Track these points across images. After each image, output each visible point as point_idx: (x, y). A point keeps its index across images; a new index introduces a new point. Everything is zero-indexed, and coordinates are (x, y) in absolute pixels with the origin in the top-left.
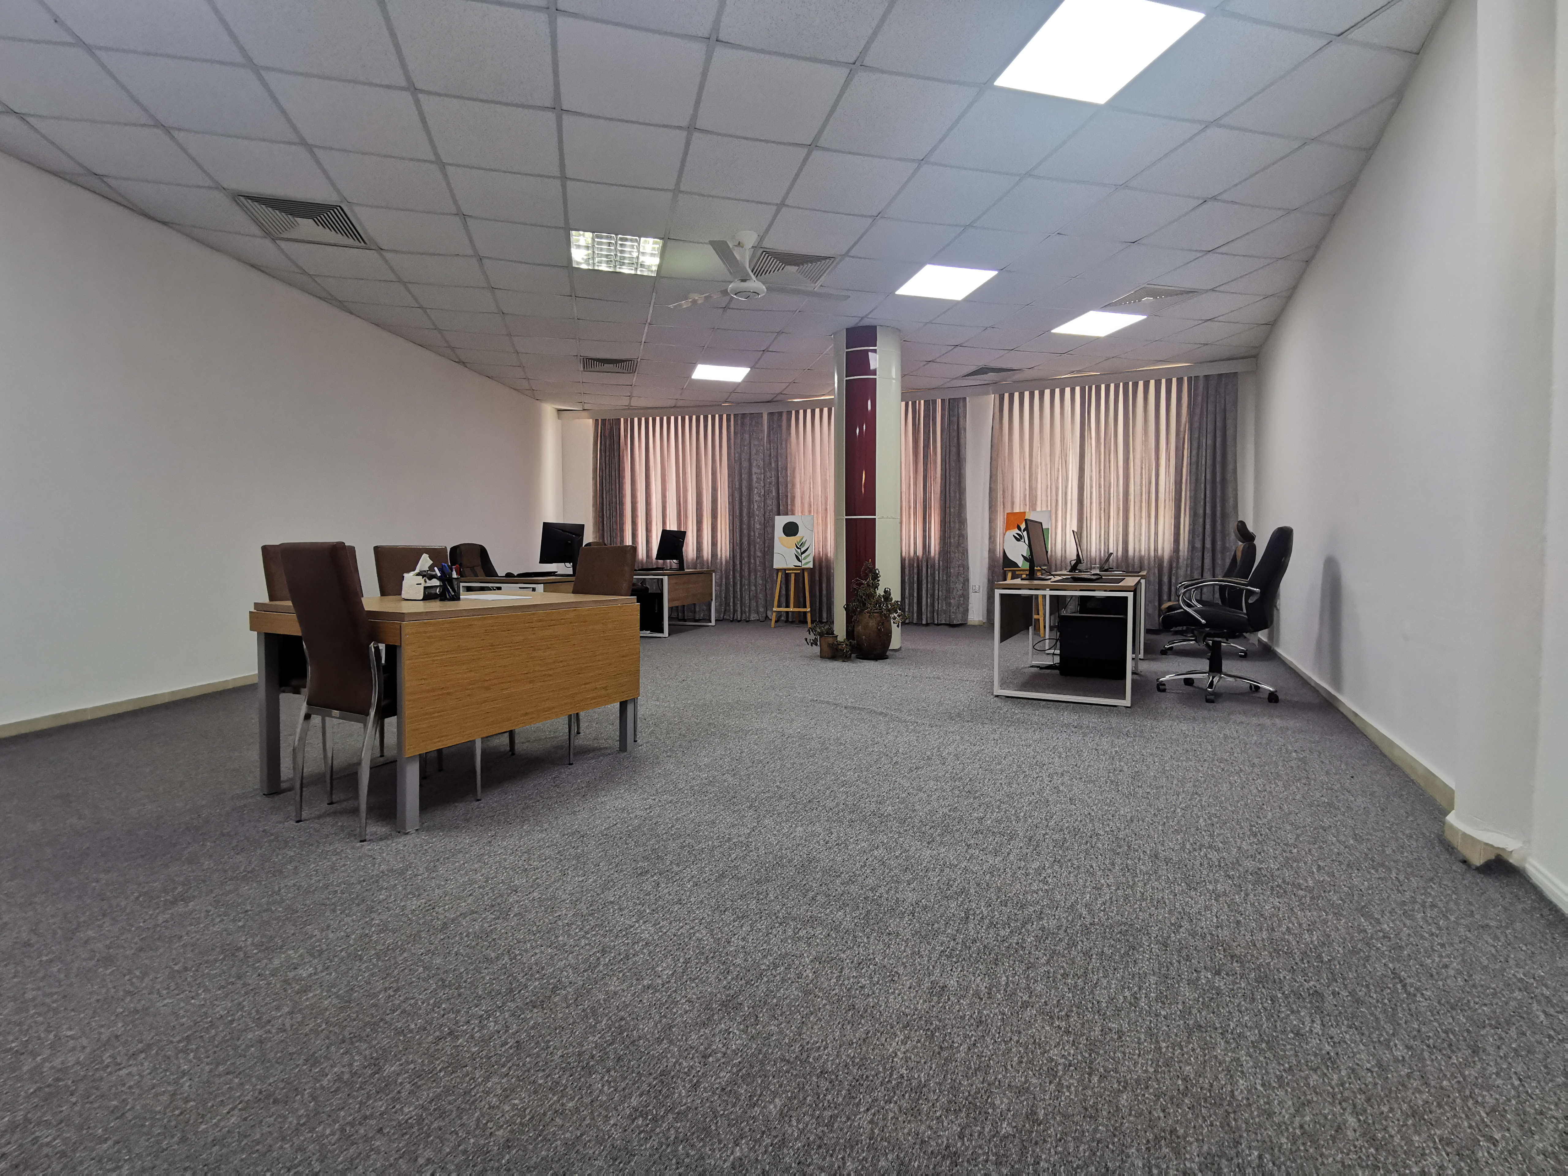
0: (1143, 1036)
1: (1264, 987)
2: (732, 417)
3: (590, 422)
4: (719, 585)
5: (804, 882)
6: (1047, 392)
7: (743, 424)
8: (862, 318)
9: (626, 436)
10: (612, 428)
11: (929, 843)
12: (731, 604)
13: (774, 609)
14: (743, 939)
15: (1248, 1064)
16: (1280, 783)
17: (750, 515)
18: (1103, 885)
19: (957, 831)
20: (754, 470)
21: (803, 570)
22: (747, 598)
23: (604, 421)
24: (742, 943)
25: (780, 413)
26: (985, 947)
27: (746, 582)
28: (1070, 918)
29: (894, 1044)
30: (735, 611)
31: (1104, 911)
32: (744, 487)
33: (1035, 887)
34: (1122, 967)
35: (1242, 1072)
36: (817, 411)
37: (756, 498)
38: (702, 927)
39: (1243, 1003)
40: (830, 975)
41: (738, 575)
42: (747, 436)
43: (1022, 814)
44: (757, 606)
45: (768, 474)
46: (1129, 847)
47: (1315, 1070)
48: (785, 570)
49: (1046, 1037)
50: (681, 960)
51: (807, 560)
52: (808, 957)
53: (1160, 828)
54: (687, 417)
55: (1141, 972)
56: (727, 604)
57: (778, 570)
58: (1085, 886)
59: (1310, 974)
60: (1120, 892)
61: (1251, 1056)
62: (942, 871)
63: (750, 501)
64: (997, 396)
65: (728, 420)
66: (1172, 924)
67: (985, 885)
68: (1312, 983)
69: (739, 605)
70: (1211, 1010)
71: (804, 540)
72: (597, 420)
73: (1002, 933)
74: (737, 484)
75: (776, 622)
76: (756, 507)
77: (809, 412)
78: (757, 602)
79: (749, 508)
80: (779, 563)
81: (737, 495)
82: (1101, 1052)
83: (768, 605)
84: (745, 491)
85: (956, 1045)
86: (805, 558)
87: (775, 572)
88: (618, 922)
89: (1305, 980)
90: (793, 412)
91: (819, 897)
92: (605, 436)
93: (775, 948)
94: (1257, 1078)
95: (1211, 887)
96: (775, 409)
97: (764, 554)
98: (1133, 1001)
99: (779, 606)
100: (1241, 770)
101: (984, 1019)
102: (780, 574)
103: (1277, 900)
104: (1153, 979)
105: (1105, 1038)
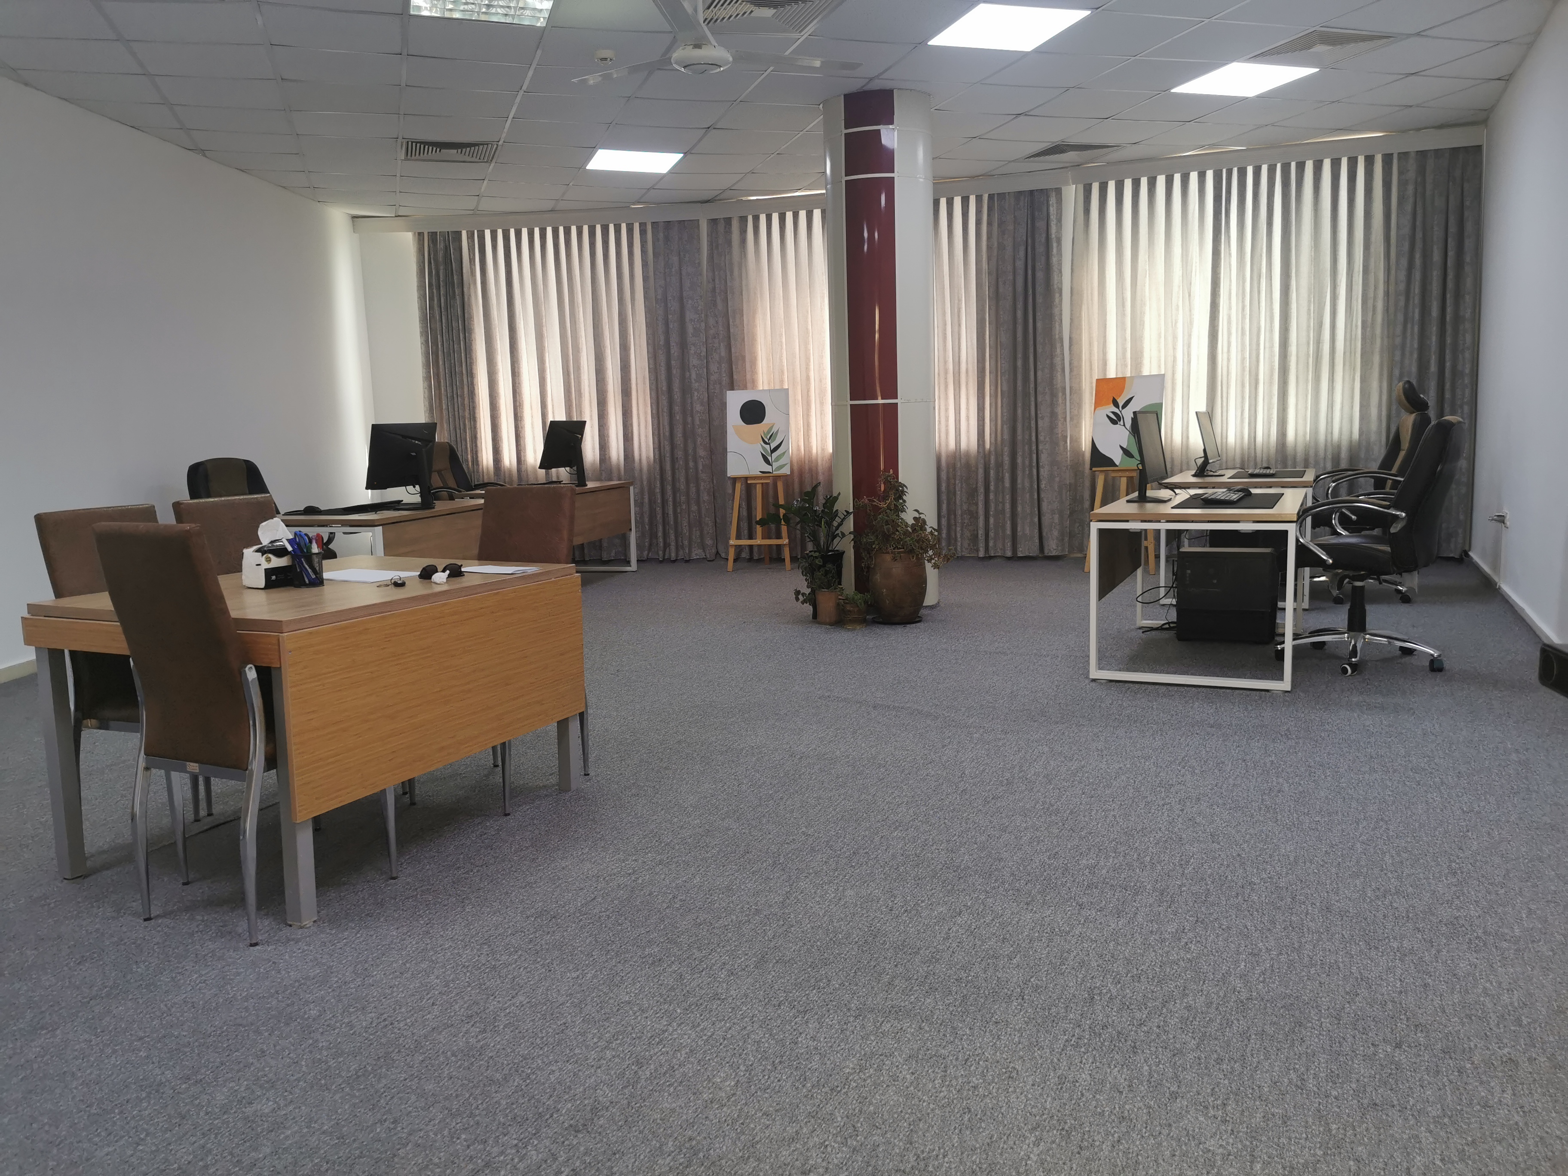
0: (1310, 1120)
1: (1451, 1058)
2: (649, 228)
3: (408, 238)
4: (639, 504)
5: (873, 963)
6: (1161, 180)
7: (667, 239)
8: (871, 79)
9: (472, 260)
10: (447, 249)
11: (1027, 904)
12: (660, 534)
13: (732, 542)
14: (813, 1038)
15: (1426, 1139)
16: (1492, 800)
17: (686, 390)
18: (1260, 950)
19: (1063, 885)
20: (689, 315)
21: (777, 478)
22: (685, 523)
23: (433, 236)
24: (812, 1044)
25: (728, 221)
26: (1119, 1033)
27: (683, 498)
28: (1221, 994)
29: (1024, 1147)
30: (666, 545)
31: (1263, 982)
32: (672, 344)
33: (1174, 956)
34: (1286, 1046)
35: (1420, 1149)
36: (789, 216)
37: (694, 361)
38: (756, 1026)
39: (1426, 1076)
40: (932, 1075)
41: (669, 488)
42: (675, 259)
43: (1148, 859)
44: (702, 537)
45: (711, 321)
46: (1293, 898)
47: (1500, 1142)
48: (746, 478)
49: (1200, 1128)
50: (742, 1068)
51: (781, 462)
52: (900, 1056)
53: (1334, 870)
54: (574, 229)
55: (1309, 1051)
56: (653, 535)
57: (734, 480)
58: (1238, 953)
59: (1505, 1041)
60: (1283, 958)
61: (1431, 1132)
62: (1051, 940)
63: (684, 367)
64: (1081, 188)
65: (643, 232)
66: (1347, 993)
67: (1108, 957)
68: (1506, 1051)
69: (673, 537)
70: (1388, 1087)
71: (774, 430)
72: (421, 235)
73: (1138, 1015)
74: (662, 338)
75: (735, 561)
76: (694, 376)
77: (775, 217)
78: (702, 531)
79: (683, 378)
80: (735, 468)
81: (662, 358)
82: (1264, 1138)
83: (721, 534)
84: (675, 351)
85: (1097, 1143)
86: (777, 459)
87: (729, 483)
88: (644, 1027)
89: (1499, 1048)
90: (750, 218)
91: (897, 982)
92: (436, 261)
93: (857, 1047)
94: (1436, 1153)
95: (1395, 945)
96: (719, 214)
97: (712, 452)
98: (1299, 1083)
99: (738, 537)
100: (1442, 783)
101: (1126, 1113)
102: (738, 486)
103: (1475, 955)
104: (1323, 1058)
105: (1267, 1125)
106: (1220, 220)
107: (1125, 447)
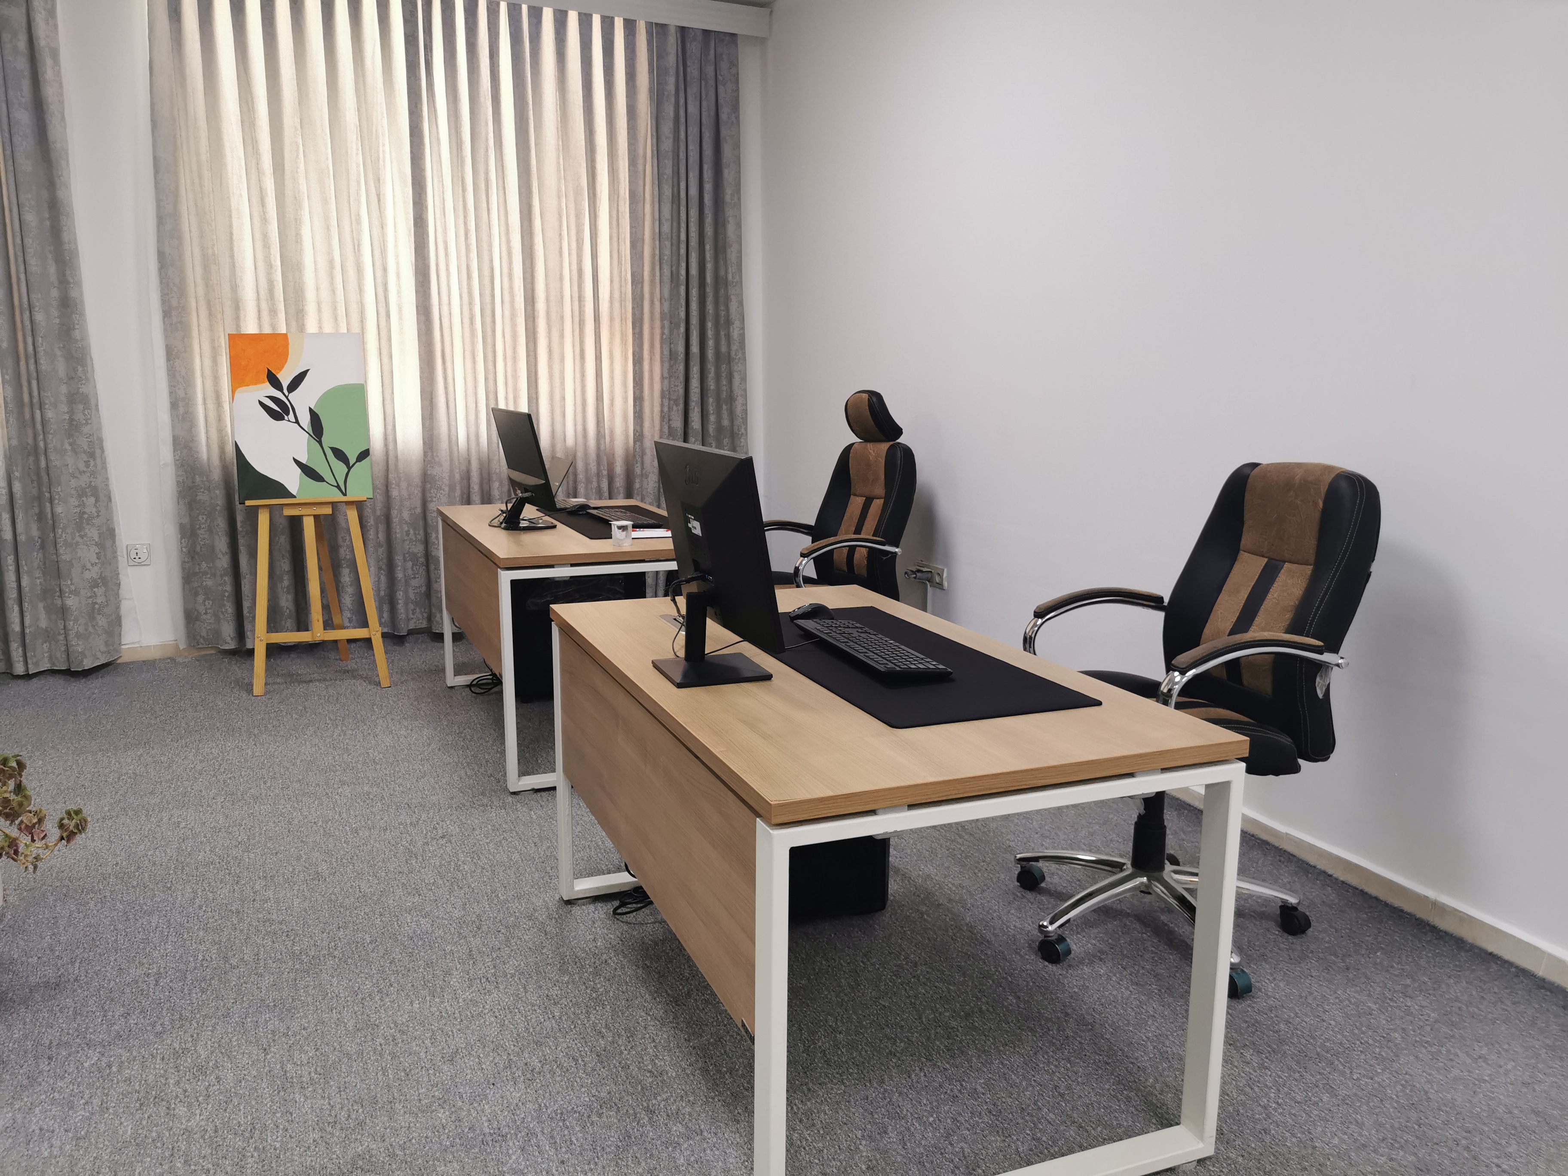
106: (419, 79)
107: (304, 461)
